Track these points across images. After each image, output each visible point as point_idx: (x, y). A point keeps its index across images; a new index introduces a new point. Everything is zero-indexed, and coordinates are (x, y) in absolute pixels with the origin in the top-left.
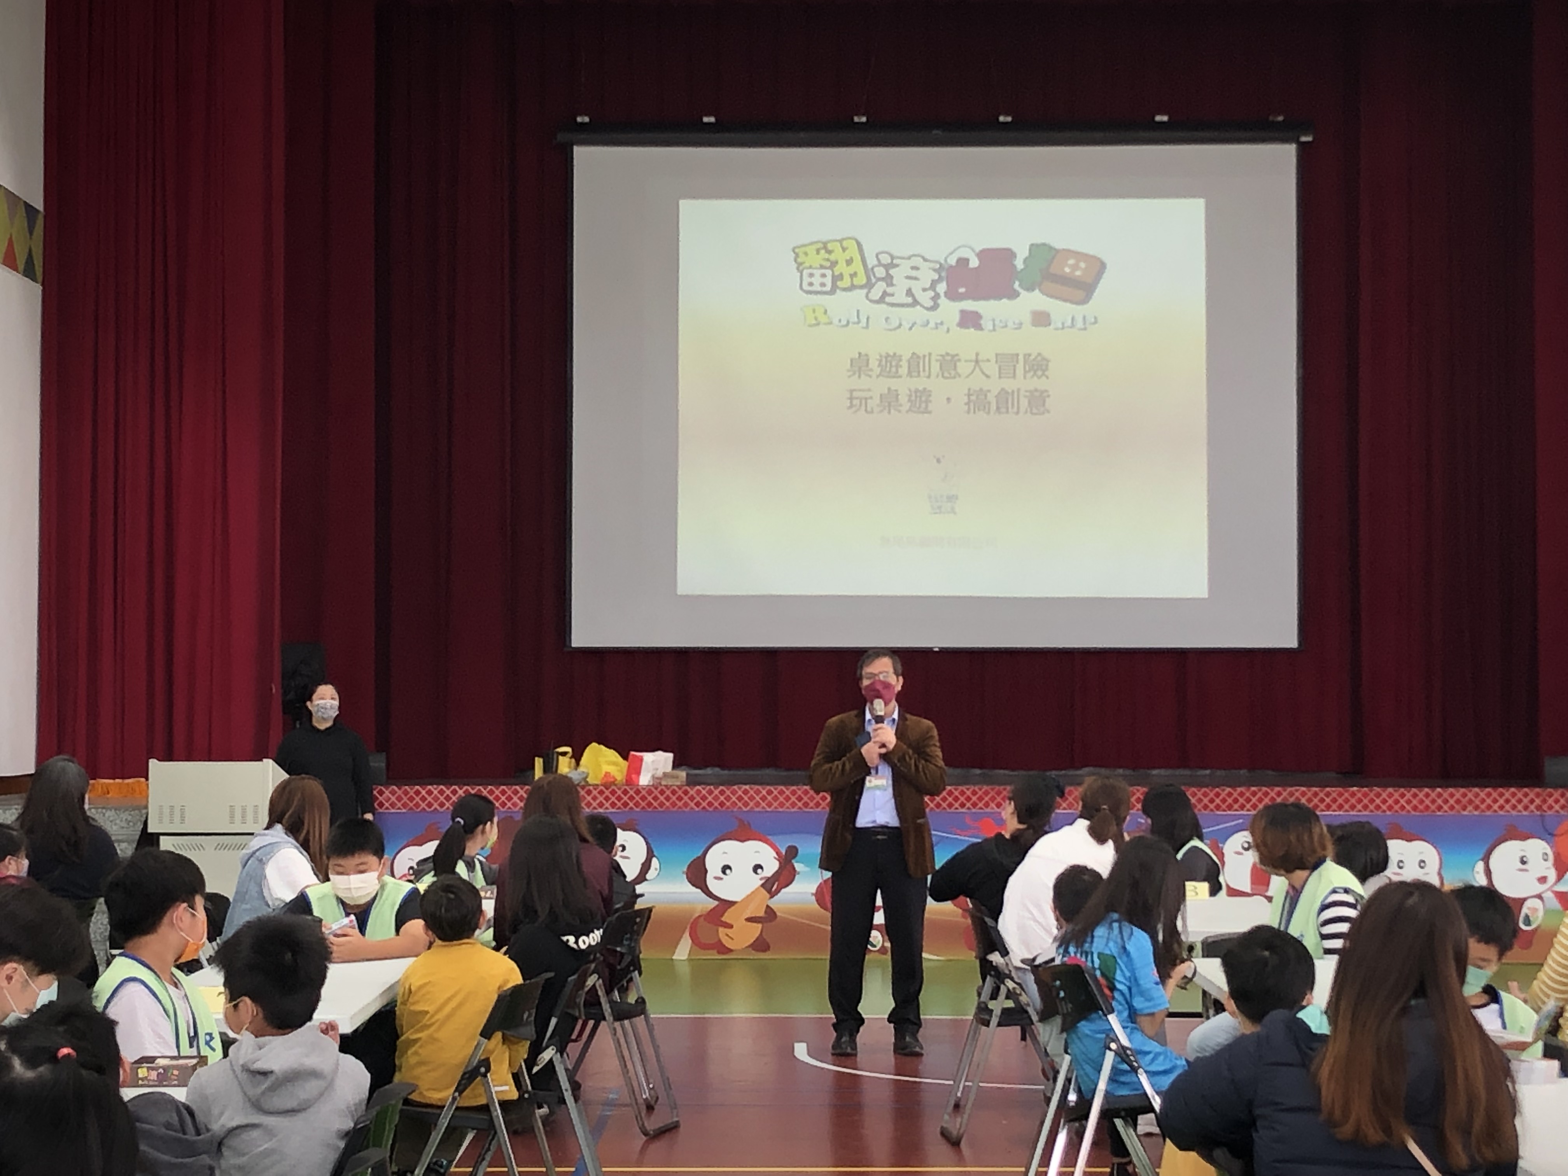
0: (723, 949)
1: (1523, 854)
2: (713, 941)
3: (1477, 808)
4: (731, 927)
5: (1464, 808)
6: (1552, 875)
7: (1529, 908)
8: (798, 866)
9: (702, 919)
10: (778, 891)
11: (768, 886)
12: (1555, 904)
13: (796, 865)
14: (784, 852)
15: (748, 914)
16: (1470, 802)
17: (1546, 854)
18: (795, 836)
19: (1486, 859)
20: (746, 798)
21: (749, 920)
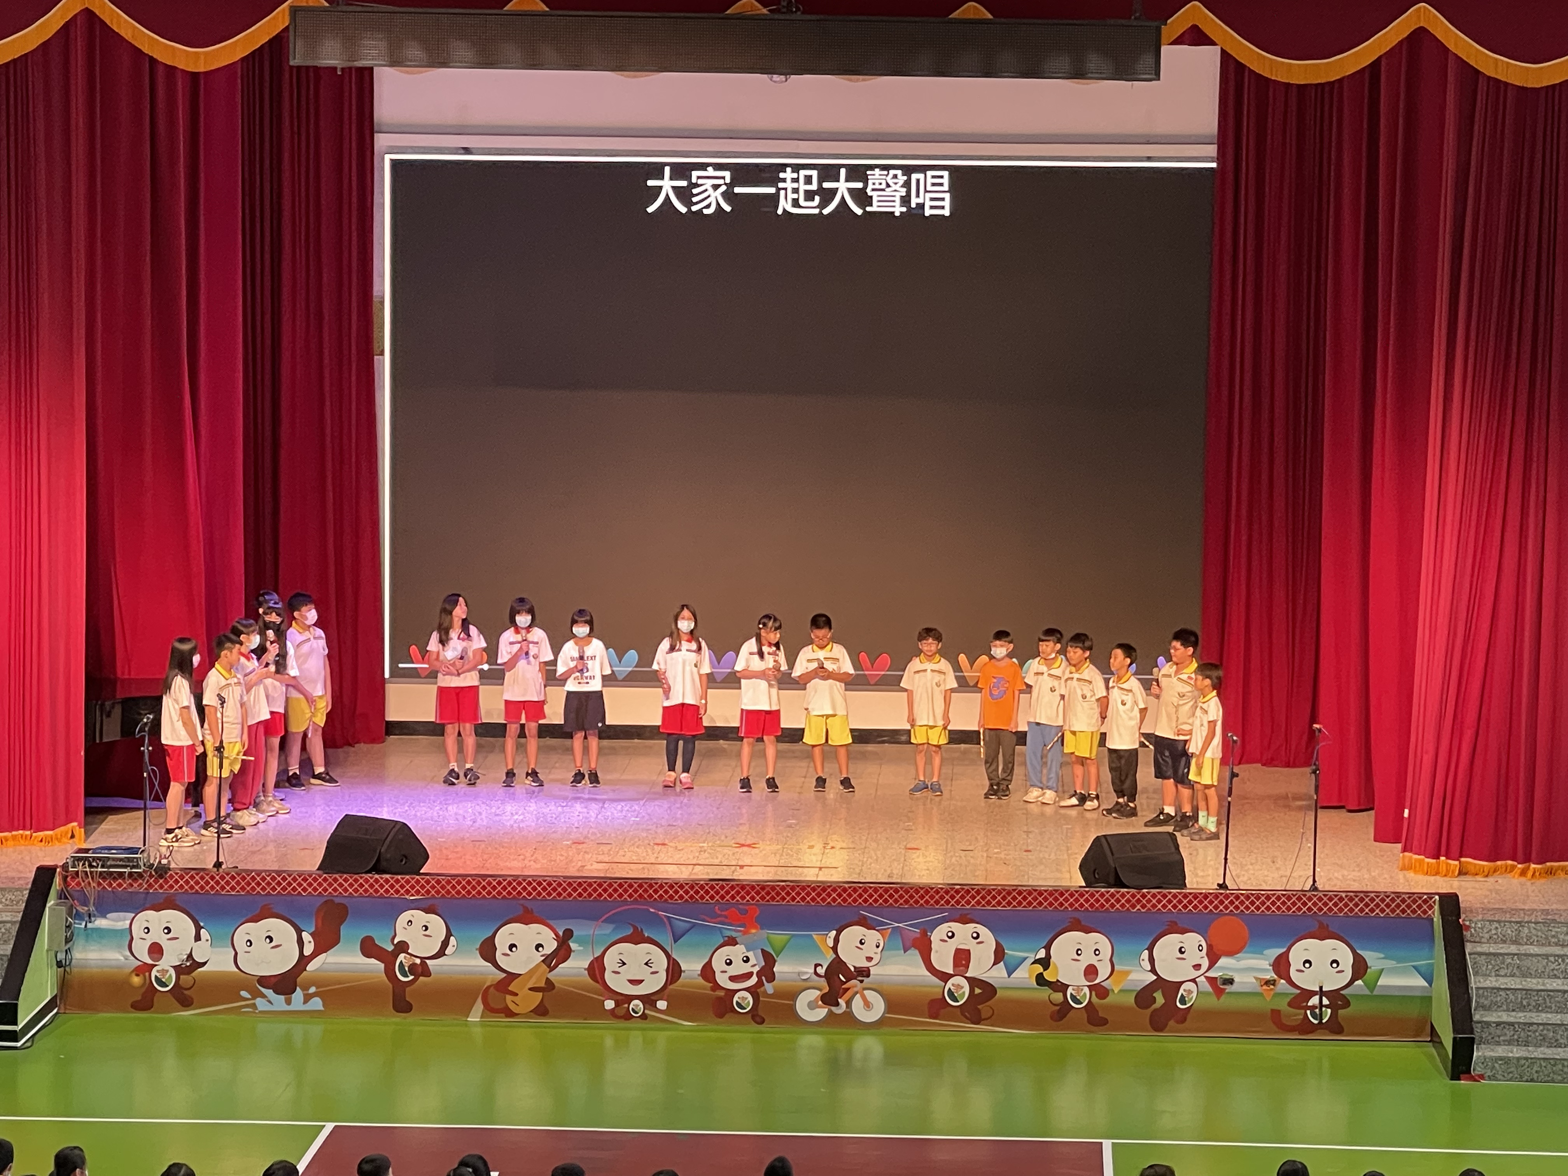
0: (510, 1013)
1: (1182, 945)
2: (501, 1006)
3: (1143, 906)
4: (517, 995)
5: (1134, 906)
6: (1205, 963)
7: (1185, 990)
8: (573, 946)
9: (492, 989)
10: (556, 966)
11: (548, 961)
12: (1206, 987)
13: (571, 945)
14: (561, 933)
15: (530, 985)
16: (1139, 901)
17: (1200, 945)
18: (571, 921)
19: (1151, 949)
20: (529, 889)
21: (530, 989)
